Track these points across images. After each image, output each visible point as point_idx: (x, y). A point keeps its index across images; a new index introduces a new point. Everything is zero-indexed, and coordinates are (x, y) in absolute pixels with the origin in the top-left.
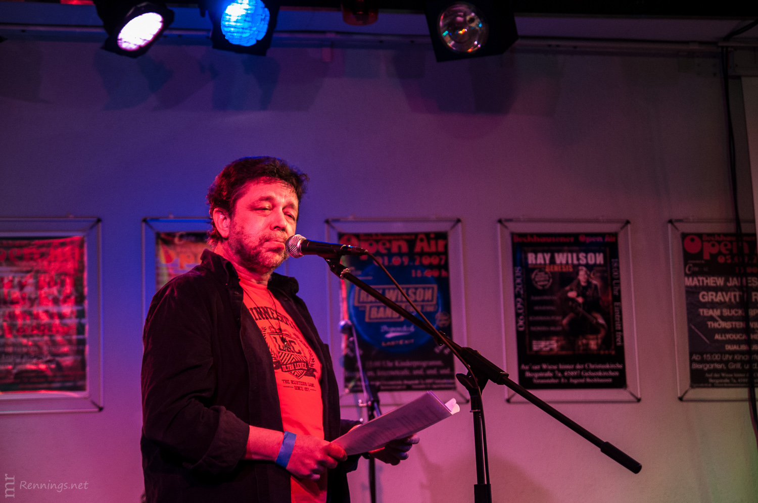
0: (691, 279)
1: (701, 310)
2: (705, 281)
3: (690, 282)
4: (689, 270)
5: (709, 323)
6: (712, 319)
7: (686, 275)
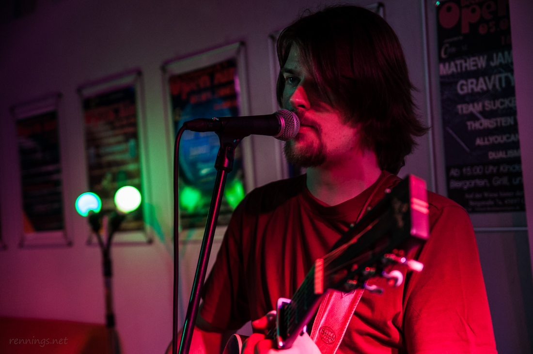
0: (447, 65)
1: (459, 107)
2: (464, 65)
3: (446, 69)
4: (445, 53)
5: (469, 123)
6: (472, 117)
7: (441, 60)
